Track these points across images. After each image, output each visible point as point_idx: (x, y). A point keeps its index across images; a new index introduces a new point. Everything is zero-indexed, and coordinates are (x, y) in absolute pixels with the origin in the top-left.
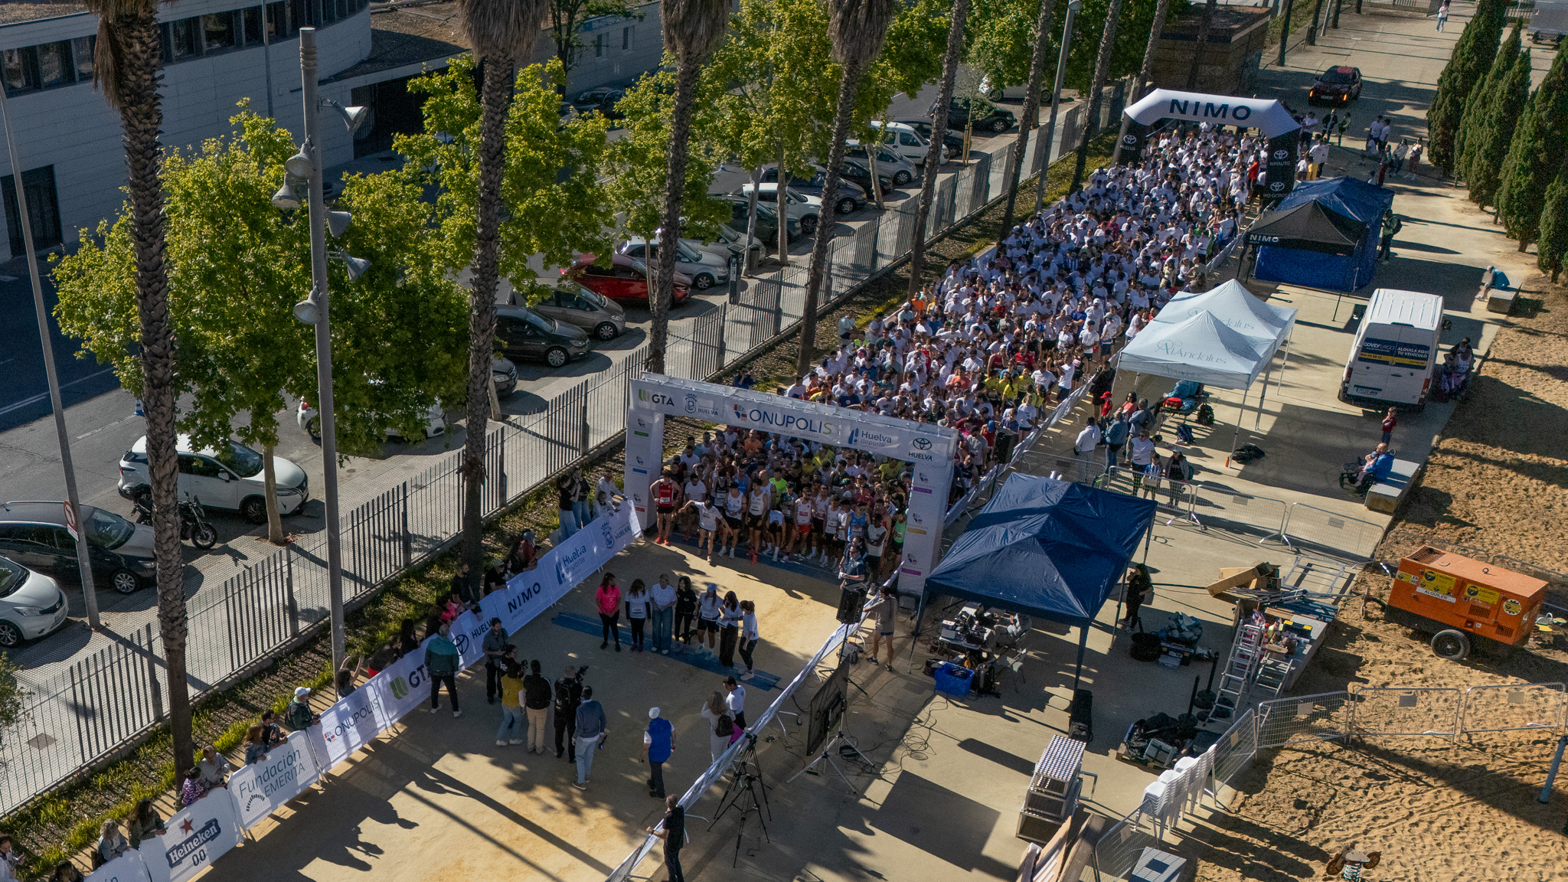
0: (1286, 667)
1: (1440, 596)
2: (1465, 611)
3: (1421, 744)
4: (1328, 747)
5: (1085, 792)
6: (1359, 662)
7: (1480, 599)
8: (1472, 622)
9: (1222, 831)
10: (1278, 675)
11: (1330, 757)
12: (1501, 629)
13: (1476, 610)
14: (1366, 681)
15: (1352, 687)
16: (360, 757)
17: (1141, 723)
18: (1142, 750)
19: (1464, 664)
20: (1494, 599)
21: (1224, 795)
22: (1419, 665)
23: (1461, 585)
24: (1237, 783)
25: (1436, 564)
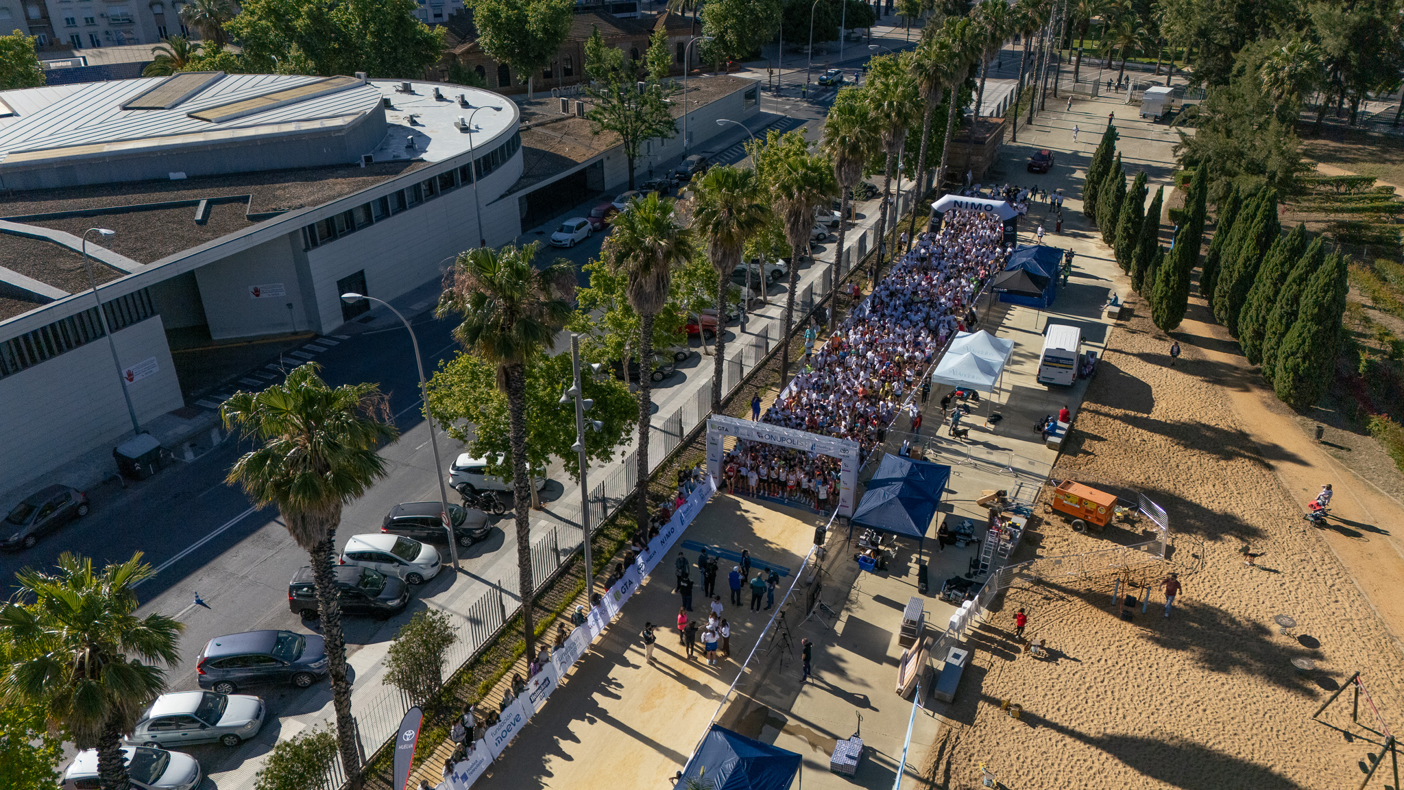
0: (1010, 546)
1: (1073, 504)
2: (1083, 512)
3: (1065, 580)
4: (1027, 585)
5: (926, 619)
6: (1041, 537)
7: (1089, 507)
8: (1086, 516)
9: (983, 633)
10: (1006, 551)
11: (1027, 590)
12: (1099, 520)
13: (1087, 511)
14: (1044, 548)
15: (1039, 551)
16: (605, 633)
17: (948, 582)
18: (949, 595)
19: (1085, 534)
20: (1094, 507)
21: (985, 614)
22: (1066, 537)
23: (1081, 500)
24: (990, 608)
25: (1071, 491)
